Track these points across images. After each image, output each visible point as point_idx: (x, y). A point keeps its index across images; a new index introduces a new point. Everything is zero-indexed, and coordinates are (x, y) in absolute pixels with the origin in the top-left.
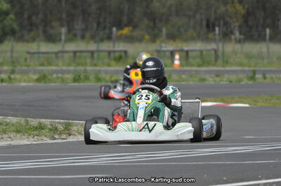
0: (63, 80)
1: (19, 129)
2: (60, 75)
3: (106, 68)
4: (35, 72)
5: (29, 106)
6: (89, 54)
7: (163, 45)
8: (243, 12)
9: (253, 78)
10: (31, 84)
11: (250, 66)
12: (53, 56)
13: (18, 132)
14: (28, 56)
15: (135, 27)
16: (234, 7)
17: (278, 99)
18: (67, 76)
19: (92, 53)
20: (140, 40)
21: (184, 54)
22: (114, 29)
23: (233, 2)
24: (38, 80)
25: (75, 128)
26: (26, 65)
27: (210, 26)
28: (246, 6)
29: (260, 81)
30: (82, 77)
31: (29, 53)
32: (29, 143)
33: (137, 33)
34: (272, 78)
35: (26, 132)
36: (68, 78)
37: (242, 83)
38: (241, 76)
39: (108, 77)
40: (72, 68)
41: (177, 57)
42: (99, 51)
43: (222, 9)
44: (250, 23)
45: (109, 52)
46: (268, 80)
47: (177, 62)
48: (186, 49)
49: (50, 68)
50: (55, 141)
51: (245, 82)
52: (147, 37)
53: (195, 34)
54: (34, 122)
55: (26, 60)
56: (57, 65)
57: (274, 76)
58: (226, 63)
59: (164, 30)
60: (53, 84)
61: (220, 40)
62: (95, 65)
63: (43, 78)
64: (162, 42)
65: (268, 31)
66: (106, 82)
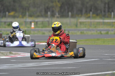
3: (3, 29)
7: (27, 19)
8: (59, 5)
15: (16, 12)
16: (56, 4)
20: (18, 17)
21: (35, 23)
22: (7, 13)
23: (55, 2)
27: (46, 12)
28: (61, 3)
33: (17, 14)
34: (72, 33)
39: (5, 32)
41: (33, 24)
42: (1, 22)
43: (51, 4)
44: (62, 10)
45: (5, 22)
47: (33, 26)
48: (36, 20)
52: (21, 16)
59: (27, 14)
61: (50, 17)
65: (70, 14)
66: (4, 34)
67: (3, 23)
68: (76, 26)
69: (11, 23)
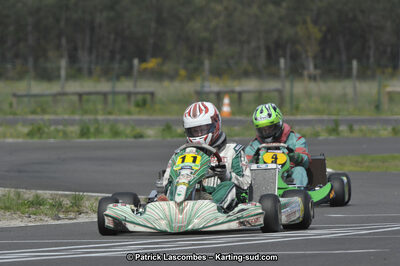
0: (65, 134)
1: (7, 205)
2: (60, 127)
3: (126, 117)
4: (25, 122)
5: (20, 171)
6: (101, 98)
7: (207, 84)
8: (319, 35)
9: (335, 130)
10: (20, 140)
11: (330, 114)
12: (50, 99)
13: (7, 208)
14: (14, 100)
15: (166, 57)
16: (307, 28)
17: (372, 161)
18: (71, 129)
19: (105, 95)
20: (172, 77)
21: (236, 96)
22: (136, 62)
23: (305, 22)
24: (30, 134)
25: (87, 204)
26: (11, 114)
27: (272, 57)
28: (324, 28)
29: (346, 135)
30: (92, 130)
31: (15, 95)
32: (23, 225)
33: (168, 67)
34: (361, 131)
35: (18, 210)
36: (72, 132)
37: (321, 138)
38: (319, 128)
39: (128, 131)
40: (77, 117)
41: (226, 101)
42: (115, 93)
43: (289, 32)
44: (328, 53)
45: (129, 95)
46: (357, 134)
47: (226, 109)
48: (238, 89)
49: (47, 117)
50: (59, 222)
51: (324, 136)
52: (183, 72)
53: (250, 68)
54: (29, 195)
55: (11, 105)
56: (55, 113)
57: (364, 127)
58: (296, 109)
59: (207, 63)
60: (52, 140)
61: (287, 76)
62: (110, 113)
63: (37, 131)
64: (204, 79)
65: (355, 63)
66: (127, 137)
67: (120, 98)
68: (378, 107)
69: (148, 97)
